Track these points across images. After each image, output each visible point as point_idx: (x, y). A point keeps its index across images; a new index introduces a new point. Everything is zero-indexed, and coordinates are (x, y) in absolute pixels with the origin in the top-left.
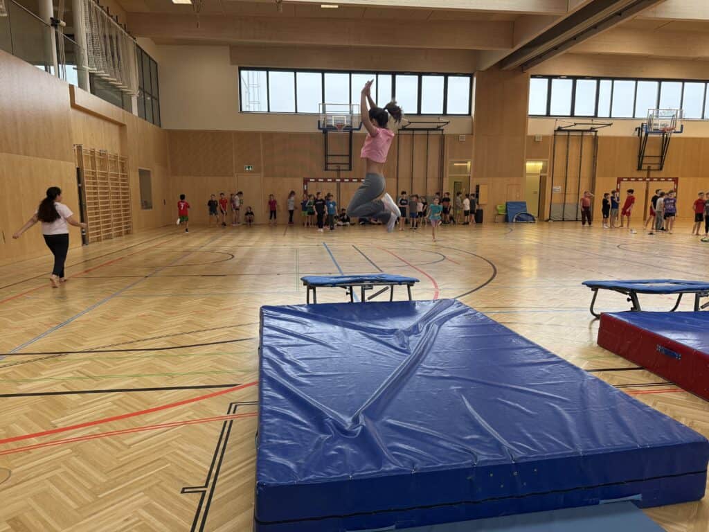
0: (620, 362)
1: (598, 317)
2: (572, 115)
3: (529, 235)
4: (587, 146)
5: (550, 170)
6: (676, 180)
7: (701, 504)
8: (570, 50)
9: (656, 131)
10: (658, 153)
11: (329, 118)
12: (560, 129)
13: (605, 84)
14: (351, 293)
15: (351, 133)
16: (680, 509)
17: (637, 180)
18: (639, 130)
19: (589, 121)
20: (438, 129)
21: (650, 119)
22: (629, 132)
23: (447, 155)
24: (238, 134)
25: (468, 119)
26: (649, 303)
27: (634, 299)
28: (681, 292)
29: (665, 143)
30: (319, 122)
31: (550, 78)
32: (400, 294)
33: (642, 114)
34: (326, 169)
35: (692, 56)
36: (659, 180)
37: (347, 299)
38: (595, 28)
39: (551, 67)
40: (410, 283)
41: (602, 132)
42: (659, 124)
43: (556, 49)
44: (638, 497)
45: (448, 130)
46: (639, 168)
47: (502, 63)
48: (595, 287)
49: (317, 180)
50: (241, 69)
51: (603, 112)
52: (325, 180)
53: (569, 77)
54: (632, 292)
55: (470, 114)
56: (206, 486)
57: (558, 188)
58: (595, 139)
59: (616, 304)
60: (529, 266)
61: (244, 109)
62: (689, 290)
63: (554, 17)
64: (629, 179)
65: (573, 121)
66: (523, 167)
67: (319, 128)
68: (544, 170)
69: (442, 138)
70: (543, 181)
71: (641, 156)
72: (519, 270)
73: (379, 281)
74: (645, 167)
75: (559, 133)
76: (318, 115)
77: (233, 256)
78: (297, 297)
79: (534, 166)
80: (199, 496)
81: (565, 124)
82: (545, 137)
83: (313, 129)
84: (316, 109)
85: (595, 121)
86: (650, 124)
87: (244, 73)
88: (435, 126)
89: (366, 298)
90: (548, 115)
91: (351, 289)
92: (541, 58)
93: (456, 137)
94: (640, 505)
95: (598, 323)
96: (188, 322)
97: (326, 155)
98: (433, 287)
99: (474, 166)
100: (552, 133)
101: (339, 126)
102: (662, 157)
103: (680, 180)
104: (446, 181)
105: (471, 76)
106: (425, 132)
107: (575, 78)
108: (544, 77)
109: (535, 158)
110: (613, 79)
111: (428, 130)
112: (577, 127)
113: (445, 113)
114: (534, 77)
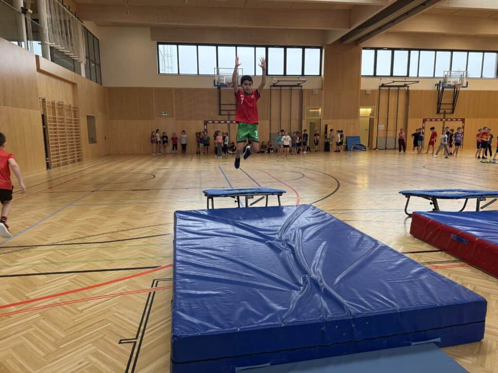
0: (425, 247)
1: (410, 216)
2: (392, 75)
3: (362, 159)
4: (402, 97)
5: (376, 113)
6: (463, 120)
7: (481, 344)
8: (390, 29)
9: (450, 86)
10: (450, 101)
11: (222, 78)
12: (383, 85)
13: (414, 54)
14: (238, 201)
16: (467, 347)
17: (436, 120)
18: (438, 85)
19: (403, 79)
20: (298, 85)
21: (445, 78)
22: (431, 87)
23: (305, 104)
24: (157, 89)
25: (319, 78)
26: (445, 206)
27: (435, 203)
28: (467, 198)
29: (456, 94)
30: (214, 81)
31: (376, 49)
32: (273, 202)
33: (439, 74)
34: (220, 114)
35: (474, 33)
36: (452, 120)
37: (236, 206)
38: (407, 14)
39: (376, 41)
40: (280, 194)
41: (412, 87)
42: (451, 81)
43: (380, 29)
44: (438, 340)
45: (305, 86)
46: (438, 112)
47: (343, 39)
48: (408, 195)
49: (213, 122)
50: (158, 43)
51: (413, 74)
52: (219, 122)
53: (389, 49)
54: (433, 198)
55: (320, 75)
56: (137, 338)
57: (382, 127)
58: (408, 92)
59: (423, 206)
60: (362, 181)
61: (161, 72)
62: (473, 196)
63: (378, 7)
64: (431, 120)
65: (392, 79)
66: (358, 111)
67: (215, 85)
68: (372, 114)
69: (301, 91)
70: (371, 121)
71: (439, 103)
72: (355, 184)
73: (259, 193)
74: (441, 111)
75: (383, 88)
76: (213, 76)
77: (155, 176)
78: (200, 204)
79: (365, 111)
80: (132, 345)
81: (386, 81)
82: (373, 91)
83: (210, 86)
84: (212, 72)
85: (408, 79)
86: (445, 82)
87: (161, 47)
88: (296, 83)
89: (249, 204)
90: (375, 75)
91: (238, 198)
93: (311, 91)
94: (440, 345)
95: (410, 220)
96: (123, 223)
97: (220, 105)
98: (295, 196)
99: (324, 111)
100: (378, 88)
101: (229, 84)
102: (454, 104)
103: (466, 120)
104: (304, 122)
105: (321, 48)
106: (290, 88)
107: (393, 50)
108: (372, 49)
109: (366, 105)
110: (420, 50)
111: (291, 86)
112: (395, 84)
113: (303, 74)
114: (365, 48)
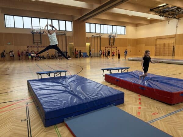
1: (104, 76)
2: (95, 33)
3: (88, 60)
4: (99, 40)
5: (91, 45)
6: (116, 47)
8: (94, 17)
9: (112, 37)
10: (113, 41)
11: (34, 30)
12: (93, 36)
15: (41, 34)
17: (109, 47)
18: (109, 36)
19: (99, 34)
20: (64, 34)
21: (111, 34)
22: (107, 37)
23: (67, 40)
27: (110, 72)
28: (119, 69)
29: (114, 39)
30: (31, 31)
31: (90, 23)
33: (109, 33)
34: (34, 44)
35: (118, 20)
36: (113, 47)
38: (99, 13)
39: (90, 21)
40: (65, 72)
41: (102, 37)
42: (113, 35)
43: (91, 17)
45: (67, 35)
46: (110, 45)
47: (79, 19)
48: (103, 70)
50: (5, 15)
51: (102, 32)
53: (94, 24)
54: (110, 70)
55: (72, 31)
56: (27, 119)
57: (93, 49)
58: (100, 38)
63: (90, 10)
65: (95, 34)
66: (86, 45)
67: (31, 33)
68: (90, 45)
69: (66, 37)
70: (90, 47)
71: (110, 42)
72: (86, 68)
75: (93, 37)
76: (31, 29)
77: (9, 69)
79: (88, 44)
80: (26, 121)
81: (94, 34)
82: (90, 38)
84: (30, 27)
85: (100, 34)
88: (64, 33)
90: (90, 32)
92: (87, 19)
93: (69, 37)
97: (34, 40)
99: (74, 43)
100: (91, 37)
101: (37, 32)
105: (72, 21)
106: (61, 35)
107: (95, 24)
108: (89, 23)
109: (88, 42)
110: (103, 25)
111: (62, 34)
112: (97, 35)
113: (66, 30)
114: (87, 23)
